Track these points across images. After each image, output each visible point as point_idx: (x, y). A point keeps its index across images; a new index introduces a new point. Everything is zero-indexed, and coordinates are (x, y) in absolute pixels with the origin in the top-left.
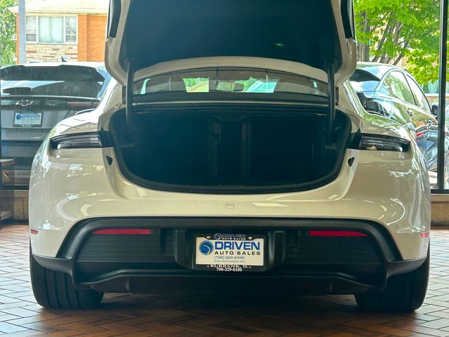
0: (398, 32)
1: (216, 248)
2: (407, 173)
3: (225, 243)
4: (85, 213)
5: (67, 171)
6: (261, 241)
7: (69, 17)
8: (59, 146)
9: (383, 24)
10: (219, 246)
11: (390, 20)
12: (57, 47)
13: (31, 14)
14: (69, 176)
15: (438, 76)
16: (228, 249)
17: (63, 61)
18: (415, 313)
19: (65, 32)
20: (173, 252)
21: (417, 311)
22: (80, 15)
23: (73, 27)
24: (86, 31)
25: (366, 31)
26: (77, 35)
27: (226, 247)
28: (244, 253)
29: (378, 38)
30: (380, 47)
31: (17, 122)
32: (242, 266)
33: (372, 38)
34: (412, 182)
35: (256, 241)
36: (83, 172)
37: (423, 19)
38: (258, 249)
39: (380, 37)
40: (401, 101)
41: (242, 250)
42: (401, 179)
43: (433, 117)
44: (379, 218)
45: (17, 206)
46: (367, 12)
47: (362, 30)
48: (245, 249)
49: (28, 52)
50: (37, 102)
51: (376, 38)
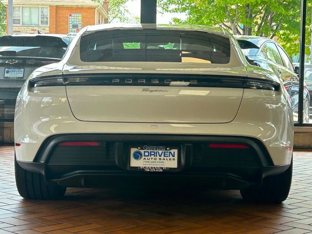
0: (272, 19)
1: (145, 156)
2: (278, 106)
3: (151, 152)
4: (53, 131)
5: (41, 103)
6: (176, 151)
7: (43, 8)
8: (35, 85)
9: (261, 13)
10: (147, 154)
11: (266, 10)
12: (35, 28)
13: (17, 5)
14: (42, 106)
15: (299, 51)
16: (153, 156)
17: (39, 33)
18: (282, 204)
19: (40, 18)
20: (114, 158)
21: (284, 202)
22: (50, 6)
23: (46, 14)
24: (55, 17)
25: (250, 18)
26: (49, 20)
27: (151, 155)
28: (164, 159)
29: (258, 22)
30: (259, 29)
31: (6, 75)
32: (162, 168)
33: (253, 22)
34: (281, 112)
35: (172, 151)
36: (52, 103)
37: (289, 10)
38: (174, 156)
39: (259, 22)
40: (273, 63)
41: (162, 157)
42: (273, 109)
43: (296, 75)
44: (258, 136)
45: (6, 132)
46: (250, 4)
47: (247, 17)
48: (164, 156)
49: (14, 32)
50: (21, 61)
51: (256, 23)
